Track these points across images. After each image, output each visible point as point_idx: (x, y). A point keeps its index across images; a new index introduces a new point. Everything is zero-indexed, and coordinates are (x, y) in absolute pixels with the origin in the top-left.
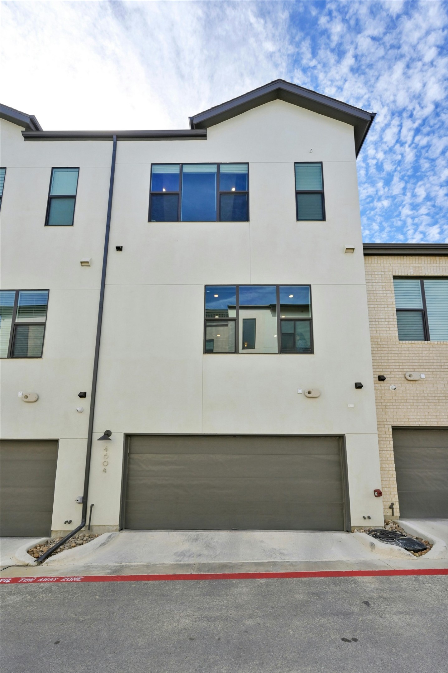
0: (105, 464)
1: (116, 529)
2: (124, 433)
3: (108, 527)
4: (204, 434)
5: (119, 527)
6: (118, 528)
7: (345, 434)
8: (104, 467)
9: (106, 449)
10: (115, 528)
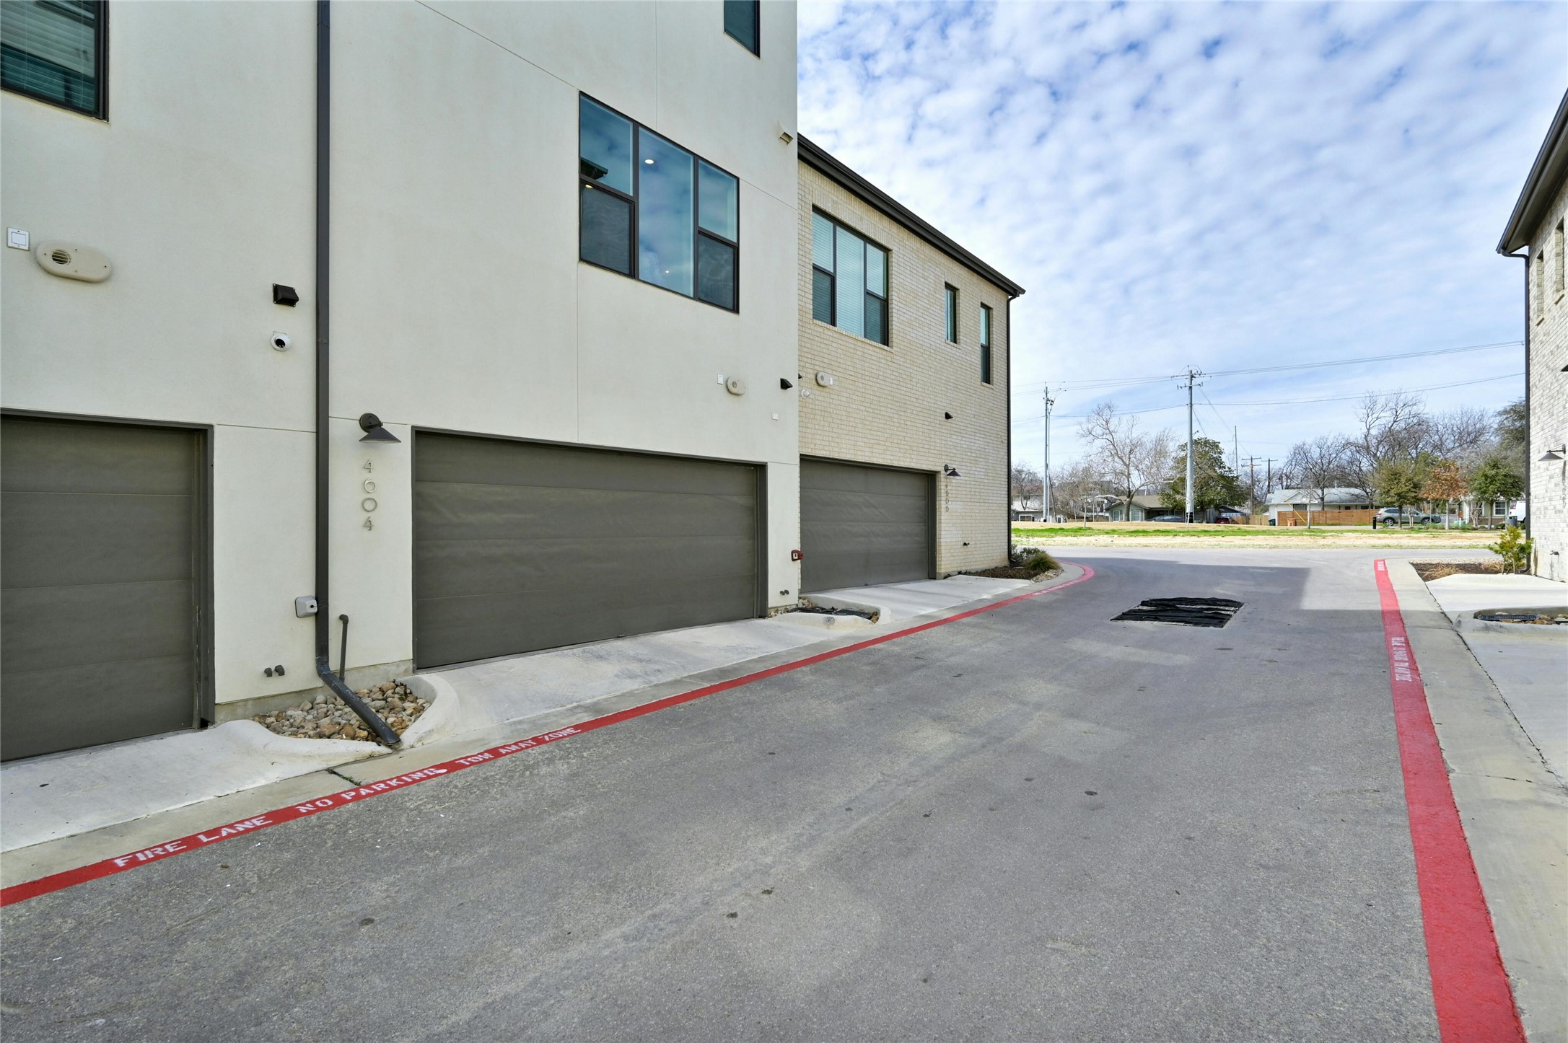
0: (370, 504)
1: (406, 671)
2: (413, 427)
3: (385, 667)
4: (582, 444)
5: (413, 663)
6: (410, 666)
7: (767, 463)
8: (365, 515)
9: (368, 467)
10: (402, 668)
